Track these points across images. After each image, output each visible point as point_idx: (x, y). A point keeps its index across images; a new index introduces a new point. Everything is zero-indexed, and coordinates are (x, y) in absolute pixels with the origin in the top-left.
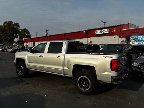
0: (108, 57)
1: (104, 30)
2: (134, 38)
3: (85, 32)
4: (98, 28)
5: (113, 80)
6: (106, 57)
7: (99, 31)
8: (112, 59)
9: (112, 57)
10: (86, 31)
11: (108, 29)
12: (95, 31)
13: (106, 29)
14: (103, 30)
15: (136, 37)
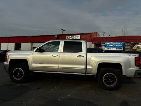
0: (132, 55)
1: (76, 36)
2: (104, 44)
3: (56, 36)
4: (70, 34)
5: (136, 74)
6: (130, 55)
7: (71, 36)
8: (136, 56)
9: (135, 55)
10: (58, 35)
11: (79, 36)
12: (67, 36)
13: (77, 36)
14: (74, 36)
15: (106, 44)
